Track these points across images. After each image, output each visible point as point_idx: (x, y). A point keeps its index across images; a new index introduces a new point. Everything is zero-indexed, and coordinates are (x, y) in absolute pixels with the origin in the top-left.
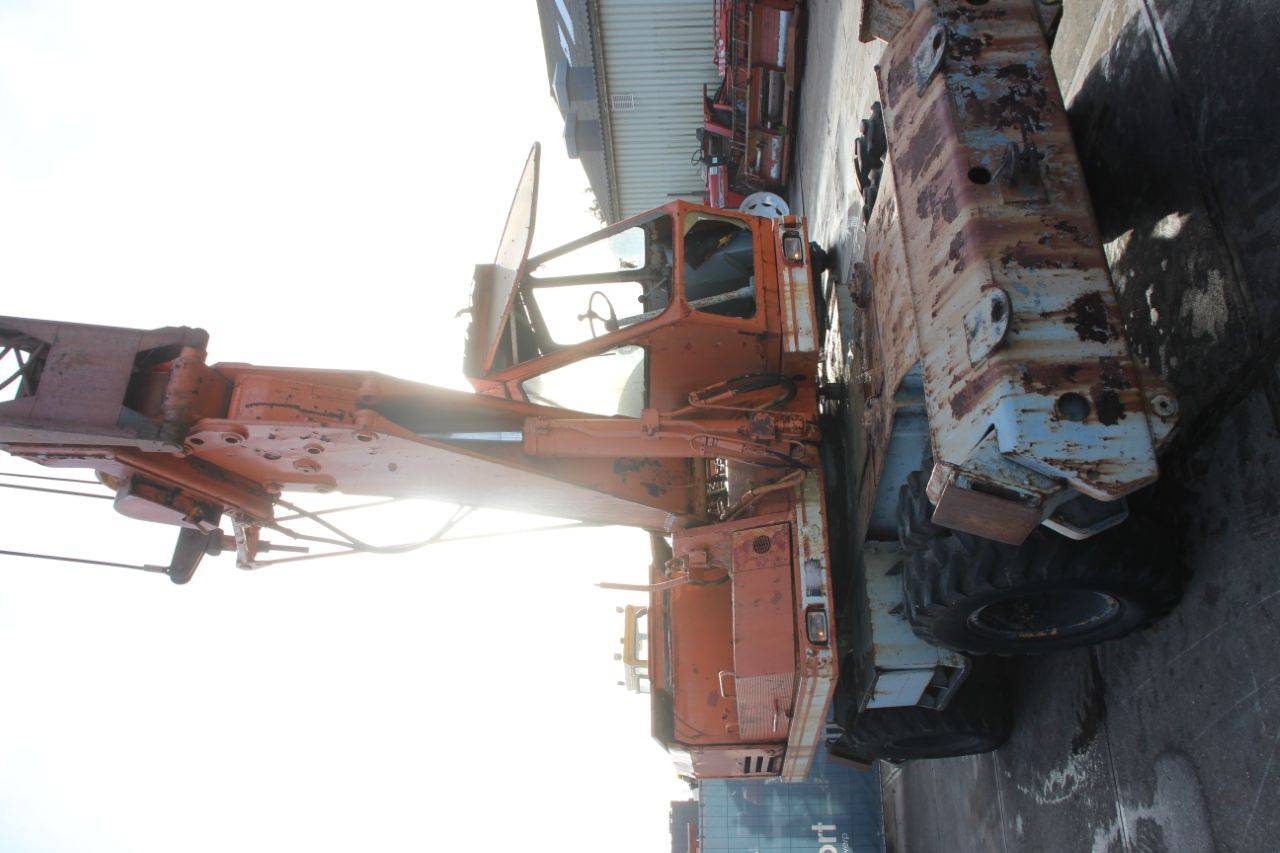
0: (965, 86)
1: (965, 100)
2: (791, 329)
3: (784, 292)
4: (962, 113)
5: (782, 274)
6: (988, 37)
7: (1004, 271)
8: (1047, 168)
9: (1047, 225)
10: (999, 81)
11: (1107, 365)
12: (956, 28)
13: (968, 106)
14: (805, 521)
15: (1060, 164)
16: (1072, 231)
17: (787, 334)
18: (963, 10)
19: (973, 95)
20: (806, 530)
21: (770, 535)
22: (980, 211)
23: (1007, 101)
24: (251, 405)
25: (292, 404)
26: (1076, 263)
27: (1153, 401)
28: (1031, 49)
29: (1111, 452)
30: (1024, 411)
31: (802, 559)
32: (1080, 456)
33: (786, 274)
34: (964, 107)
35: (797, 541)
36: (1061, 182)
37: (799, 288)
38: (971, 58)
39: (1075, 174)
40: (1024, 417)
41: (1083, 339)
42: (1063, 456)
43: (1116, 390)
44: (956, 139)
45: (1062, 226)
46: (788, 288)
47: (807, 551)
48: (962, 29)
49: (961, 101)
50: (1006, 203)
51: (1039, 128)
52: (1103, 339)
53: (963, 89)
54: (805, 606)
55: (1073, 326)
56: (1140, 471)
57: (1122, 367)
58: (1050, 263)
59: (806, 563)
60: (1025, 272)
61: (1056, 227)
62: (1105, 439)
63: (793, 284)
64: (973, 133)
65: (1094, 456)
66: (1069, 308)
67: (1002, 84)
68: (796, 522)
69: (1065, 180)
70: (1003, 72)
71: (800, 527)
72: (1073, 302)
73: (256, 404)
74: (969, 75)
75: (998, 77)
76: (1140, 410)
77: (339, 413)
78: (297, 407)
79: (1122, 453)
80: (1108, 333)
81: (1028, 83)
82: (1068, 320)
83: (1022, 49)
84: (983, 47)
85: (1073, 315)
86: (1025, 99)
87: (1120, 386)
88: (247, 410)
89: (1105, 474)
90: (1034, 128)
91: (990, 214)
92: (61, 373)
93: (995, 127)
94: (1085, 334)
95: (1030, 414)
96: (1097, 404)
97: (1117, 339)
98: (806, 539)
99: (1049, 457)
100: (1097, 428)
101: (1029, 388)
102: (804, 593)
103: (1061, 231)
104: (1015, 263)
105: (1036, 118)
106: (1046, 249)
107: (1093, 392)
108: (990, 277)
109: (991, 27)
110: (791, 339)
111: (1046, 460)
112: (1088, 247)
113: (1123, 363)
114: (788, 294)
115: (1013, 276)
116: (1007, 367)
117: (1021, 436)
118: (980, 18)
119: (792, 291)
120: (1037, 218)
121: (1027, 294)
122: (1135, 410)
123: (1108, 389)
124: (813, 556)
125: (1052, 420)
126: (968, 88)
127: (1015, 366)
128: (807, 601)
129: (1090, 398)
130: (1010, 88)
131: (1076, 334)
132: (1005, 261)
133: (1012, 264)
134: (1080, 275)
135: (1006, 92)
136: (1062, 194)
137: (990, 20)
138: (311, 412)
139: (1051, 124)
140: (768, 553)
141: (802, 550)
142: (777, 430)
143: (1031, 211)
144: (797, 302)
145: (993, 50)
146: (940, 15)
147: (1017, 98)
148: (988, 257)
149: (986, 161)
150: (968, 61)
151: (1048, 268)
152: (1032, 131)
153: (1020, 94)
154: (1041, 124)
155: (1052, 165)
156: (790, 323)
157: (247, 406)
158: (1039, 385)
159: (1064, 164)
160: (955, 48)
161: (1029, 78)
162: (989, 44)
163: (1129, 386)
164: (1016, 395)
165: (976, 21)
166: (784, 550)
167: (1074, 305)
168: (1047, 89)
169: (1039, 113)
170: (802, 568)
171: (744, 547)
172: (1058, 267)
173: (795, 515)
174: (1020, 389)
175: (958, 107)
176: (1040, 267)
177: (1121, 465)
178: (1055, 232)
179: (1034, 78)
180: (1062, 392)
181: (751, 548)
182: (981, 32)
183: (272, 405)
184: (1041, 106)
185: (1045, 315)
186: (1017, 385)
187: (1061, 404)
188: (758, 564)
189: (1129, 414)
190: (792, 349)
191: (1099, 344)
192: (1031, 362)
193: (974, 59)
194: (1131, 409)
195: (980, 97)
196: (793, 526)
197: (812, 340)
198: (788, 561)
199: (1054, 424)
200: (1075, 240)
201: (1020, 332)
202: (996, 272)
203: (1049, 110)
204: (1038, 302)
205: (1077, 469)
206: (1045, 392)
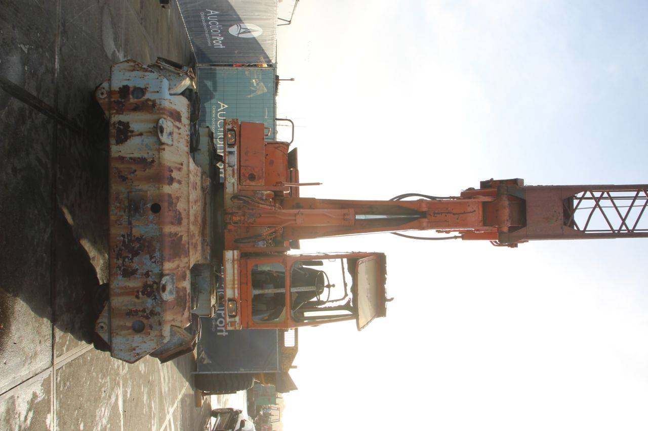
0: (154, 264)
1: (155, 255)
2: (236, 262)
3: (238, 284)
4: (158, 246)
5: (238, 294)
6: (137, 297)
7: (154, 156)
8: (125, 212)
9: (131, 180)
10: (137, 267)
11: (120, 111)
12: (153, 304)
13: (154, 251)
14: (234, 184)
15: (118, 213)
16: (122, 176)
17: (237, 260)
18: (147, 318)
19: (151, 258)
20: (233, 180)
21: (248, 181)
22: (159, 188)
23: (136, 253)
24: (473, 212)
25: (456, 215)
26: (123, 159)
27: (106, 95)
28: (118, 288)
29: (128, 74)
30: (158, 92)
31: (236, 167)
32: (140, 73)
33: (236, 294)
34: (157, 250)
35: (237, 176)
36: (120, 203)
37: (231, 286)
38: (149, 283)
39: (113, 208)
40: (158, 90)
41: (128, 123)
42: (147, 74)
43: (120, 100)
44: (163, 231)
45: (124, 179)
46: (236, 286)
47: (233, 171)
48: (149, 303)
49: (157, 254)
50: (147, 191)
51: (123, 236)
52: (120, 123)
53: (155, 262)
54: (236, 147)
55: (131, 129)
56: (118, 67)
57: (115, 109)
58: (134, 160)
59: (234, 166)
60: (145, 156)
61: (127, 178)
62: (129, 80)
63: (233, 288)
64: (155, 234)
65: (135, 73)
66: (130, 137)
67: (136, 265)
68: (237, 184)
69: (118, 205)
70: (134, 272)
71: (236, 182)
72: (128, 140)
73: (471, 212)
74: (151, 271)
75: (137, 270)
76: (112, 91)
77: (436, 215)
78: (454, 214)
79: (124, 74)
80: (117, 125)
81: (123, 265)
82: (132, 132)
83: (122, 288)
84: (141, 290)
85: (130, 134)
86: (127, 255)
87: (118, 101)
88: (475, 209)
89: (132, 66)
90: (126, 236)
91: (155, 186)
92: (555, 212)
93: (144, 237)
94: (126, 125)
95: (156, 90)
96: (129, 94)
97: (115, 122)
98: (233, 176)
99: (152, 73)
100: (131, 84)
101: (154, 102)
102: (236, 152)
103: (126, 176)
104: (148, 160)
105: (124, 242)
106: (134, 167)
107: (129, 100)
108: (161, 154)
109: (135, 305)
110: (236, 257)
111: (153, 72)
112: (115, 168)
113: (114, 111)
114: (236, 282)
115: (151, 153)
116: (161, 111)
117: (161, 82)
118: (139, 311)
119: (234, 284)
120: (135, 183)
121: (147, 144)
122: (115, 91)
123: (123, 100)
124: (231, 169)
125: (148, 88)
126: (153, 262)
127: (158, 112)
128: (235, 149)
129: (131, 97)
130: (132, 262)
131: (130, 125)
132: (153, 161)
133: (150, 160)
134: (123, 154)
135: (136, 259)
136: (121, 196)
137: (134, 309)
138: (448, 213)
139: (118, 238)
140: (250, 173)
141: (236, 172)
142: (244, 216)
143: (137, 188)
144: (232, 278)
145: (136, 288)
146: (159, 314)
147: (130, 256)
148: (160, 164)
149: (151, 216)
150: (150, 281)
151: (135, 158)
152: (127, 234)
153: (128, 257)
154: (122, 238)
155: (122, 213)
156: (236, 266)
157: (475, 211)
158: (150, 103)
159: (116, 214)
160: (155, 290)
161: (122, 268)
162: (138, 292)
163: (114, 101)
164: (160, 99)
165: (142, 309)
166: (243, 173)
167: (128, 139)
168: (115, 260)
169: (122, 245)
170: (236, 163)
171: (259, 178)
172: (131, 158)
173: (237, 188)
174: (158, 102)
175: (159, 250)
176: (139, 158)
177: (125, 69)
178: (129, 176)
179: (120, 268)
180: (142, 99)
181: (256, 177)
182: (140, 301)
183: (464, 213)
184: (121, 250)
185: (141, 134)
186: (159, 103)
187: (143, 94)
188: (254, 169)
189: (117, 89)
190: (236, 252)
191: (122, 120)
192: (151, 113)
193: (147, 282)
194: (116, 91)
195: (148, 256)
196: (239, 183)
197: (226, 257)
198: (241, 168)
199: (147, 86)
200: (121, 171)
201: (152, 127)
202: (157, 156)
203: (117, 247)
204: (143, 141)
205: (142, 68)
206: (148, 100)
